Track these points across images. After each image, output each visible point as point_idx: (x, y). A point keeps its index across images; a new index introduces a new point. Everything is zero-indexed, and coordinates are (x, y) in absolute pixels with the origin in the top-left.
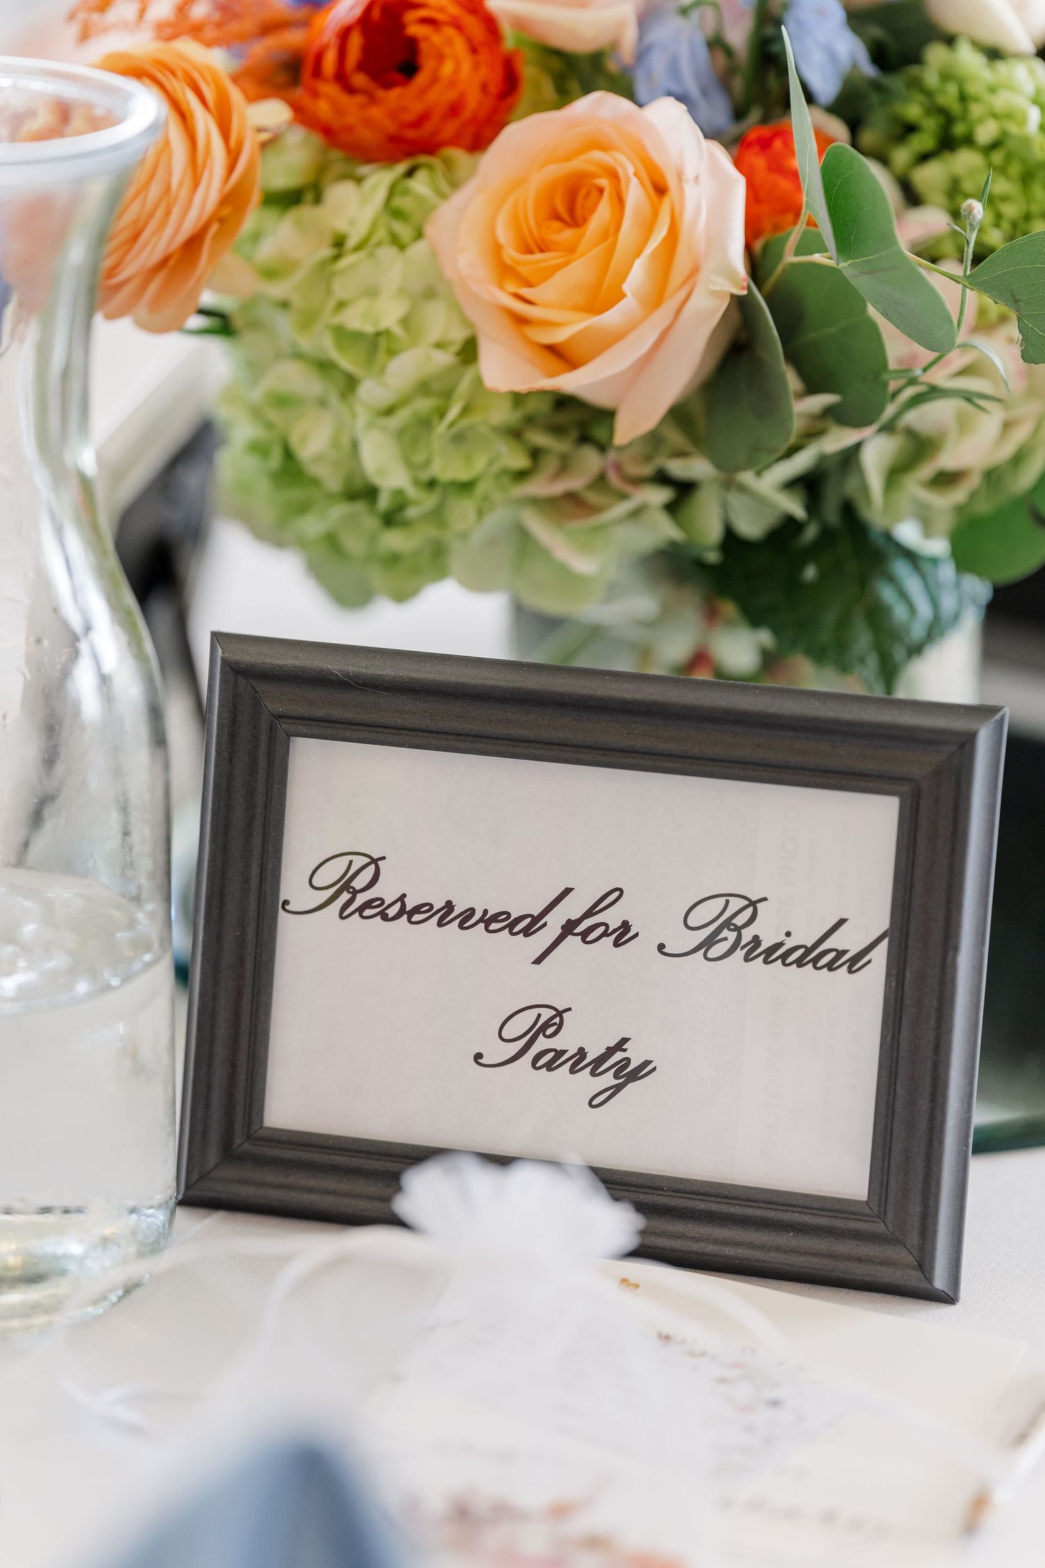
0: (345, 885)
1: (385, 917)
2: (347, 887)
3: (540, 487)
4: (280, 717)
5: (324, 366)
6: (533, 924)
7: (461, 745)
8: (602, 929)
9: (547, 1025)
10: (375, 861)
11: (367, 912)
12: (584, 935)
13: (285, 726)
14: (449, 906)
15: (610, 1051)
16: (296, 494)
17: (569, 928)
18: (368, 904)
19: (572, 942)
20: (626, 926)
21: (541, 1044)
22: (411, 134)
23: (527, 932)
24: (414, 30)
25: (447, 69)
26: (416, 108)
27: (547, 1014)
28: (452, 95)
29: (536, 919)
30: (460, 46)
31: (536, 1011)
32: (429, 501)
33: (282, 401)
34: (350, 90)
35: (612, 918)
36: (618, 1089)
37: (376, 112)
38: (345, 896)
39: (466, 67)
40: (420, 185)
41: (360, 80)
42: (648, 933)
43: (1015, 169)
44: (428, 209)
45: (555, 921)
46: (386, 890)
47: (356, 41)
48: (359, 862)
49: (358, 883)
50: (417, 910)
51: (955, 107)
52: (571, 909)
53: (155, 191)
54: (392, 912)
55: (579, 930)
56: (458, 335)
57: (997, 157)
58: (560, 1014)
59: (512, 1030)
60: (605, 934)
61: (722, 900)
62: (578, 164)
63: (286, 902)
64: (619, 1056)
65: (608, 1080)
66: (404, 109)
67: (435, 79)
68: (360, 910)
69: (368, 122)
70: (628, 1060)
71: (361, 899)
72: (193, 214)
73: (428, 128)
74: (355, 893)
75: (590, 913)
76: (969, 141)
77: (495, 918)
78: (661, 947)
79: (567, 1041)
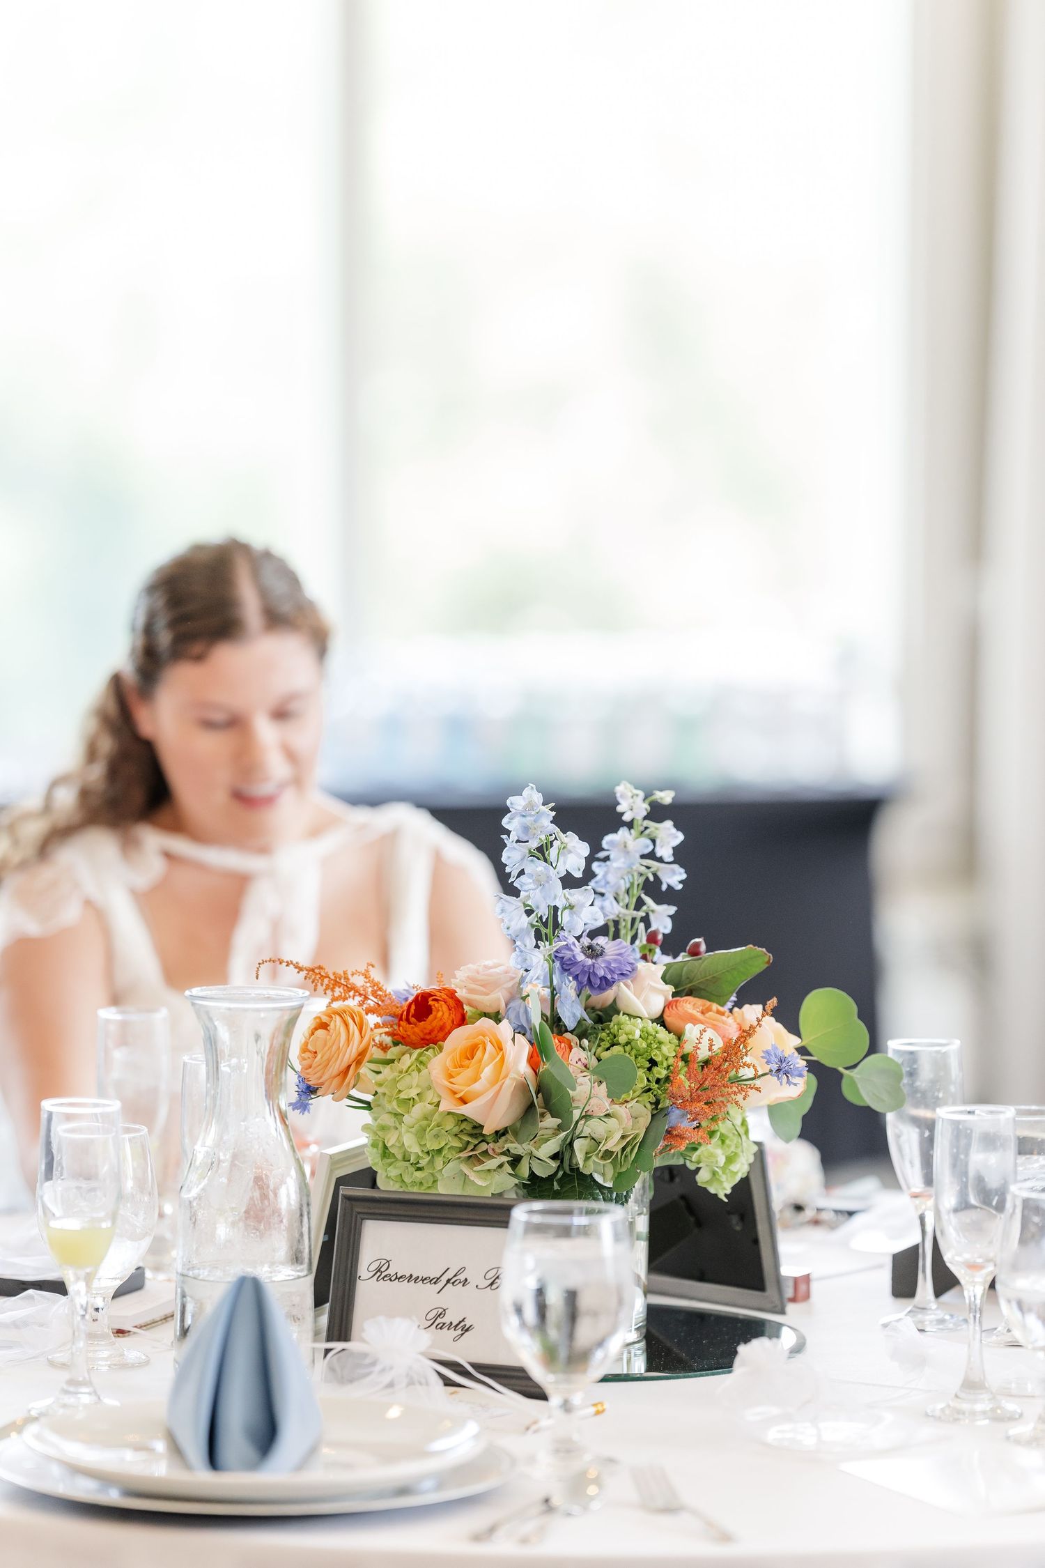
0: (379, 1270)
1: (391, 1280)
2: (379, 1271)
3: (465, 1154)
4: (359, 1213)
5: (396, 1115)
6: (437, 1280)
7: (415, 1220)
8: (458, 1281)
9: (441, 1314)
10: (388, 1261)
11: (385, 1279)
12: (453, 1283)
13: (359, 1216)
14: (411, 1276)
15: (460, 1322)
16: (389, 1161)
17: (448, 1281)
18: (386, 1276)
19: (449, 1285)
20: (466, 1280)
21: (439, 1321)
22: (428, 1037)
23: (435, 1283)
24: (431, 1003)
25: (440, 1014)
26: (430, 1028)
27: (441, 1310)
28: (441, 1023)
29: (438, 1279)
30: (445, 1007)
31: (437, 1310)
32: (427, 1159)
33: (383, 1128)
34: (409, 1023)
35: (462, 1277)
36: (462, 1334)
37: (416, 1030)
38: (379, 1274)
39: (446, 1015)
40: (430, 1053)
41: (413, 1020)
42: (473, 1282)
43: (634, 1052)
44: (429, 1059)
45: (444, 1279)
46: (391, 1271)
47: (413, 1007)
48: (384, 1262)
49: (383, 1269)
50: (401, 1277)
51: (616, 1032)
52: (449, 1275)
53: (334, 1048)
54: (393, 1279)
55: (452, 1281)
56: (436, 1100)
57: (628, 1048)
58: (445, 1310)
59: (430, 1316)
60: (460, 1282)
61: (496, 1270)
62: (476, 1040)
63: (360, 1277)
64: (462, 1324)
65: (459, 1332)
66: (425, 1028)
67: (435, 1018)
68: (383, 1278)
69: (414, 1033)
70: (465, 1325)
71: (383, 1274)
72: (347, 1056)
73: (433, 1035)
74: (382, 1272)
75: (455, 1276)
76: (618, 1044)
77: (425, 1279)
78: (477, 1286)
79: (447, 1320)
